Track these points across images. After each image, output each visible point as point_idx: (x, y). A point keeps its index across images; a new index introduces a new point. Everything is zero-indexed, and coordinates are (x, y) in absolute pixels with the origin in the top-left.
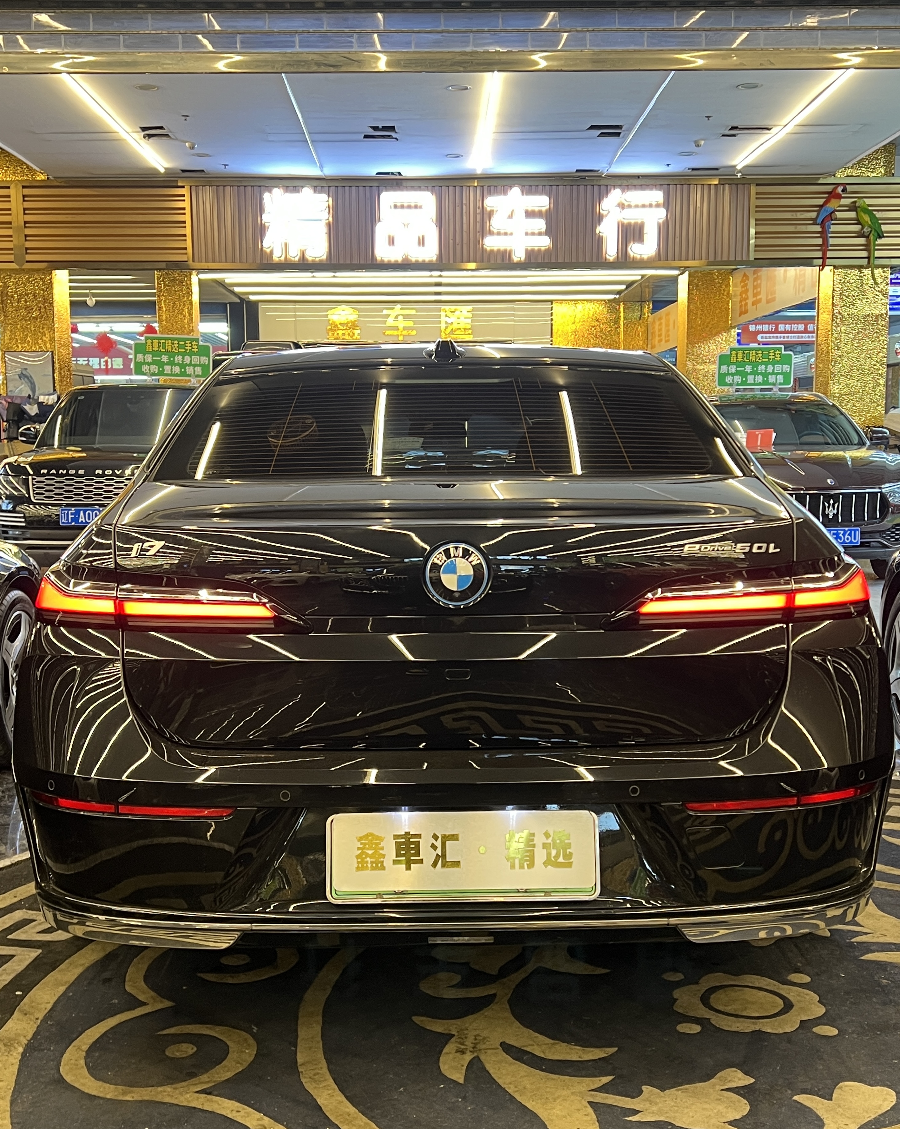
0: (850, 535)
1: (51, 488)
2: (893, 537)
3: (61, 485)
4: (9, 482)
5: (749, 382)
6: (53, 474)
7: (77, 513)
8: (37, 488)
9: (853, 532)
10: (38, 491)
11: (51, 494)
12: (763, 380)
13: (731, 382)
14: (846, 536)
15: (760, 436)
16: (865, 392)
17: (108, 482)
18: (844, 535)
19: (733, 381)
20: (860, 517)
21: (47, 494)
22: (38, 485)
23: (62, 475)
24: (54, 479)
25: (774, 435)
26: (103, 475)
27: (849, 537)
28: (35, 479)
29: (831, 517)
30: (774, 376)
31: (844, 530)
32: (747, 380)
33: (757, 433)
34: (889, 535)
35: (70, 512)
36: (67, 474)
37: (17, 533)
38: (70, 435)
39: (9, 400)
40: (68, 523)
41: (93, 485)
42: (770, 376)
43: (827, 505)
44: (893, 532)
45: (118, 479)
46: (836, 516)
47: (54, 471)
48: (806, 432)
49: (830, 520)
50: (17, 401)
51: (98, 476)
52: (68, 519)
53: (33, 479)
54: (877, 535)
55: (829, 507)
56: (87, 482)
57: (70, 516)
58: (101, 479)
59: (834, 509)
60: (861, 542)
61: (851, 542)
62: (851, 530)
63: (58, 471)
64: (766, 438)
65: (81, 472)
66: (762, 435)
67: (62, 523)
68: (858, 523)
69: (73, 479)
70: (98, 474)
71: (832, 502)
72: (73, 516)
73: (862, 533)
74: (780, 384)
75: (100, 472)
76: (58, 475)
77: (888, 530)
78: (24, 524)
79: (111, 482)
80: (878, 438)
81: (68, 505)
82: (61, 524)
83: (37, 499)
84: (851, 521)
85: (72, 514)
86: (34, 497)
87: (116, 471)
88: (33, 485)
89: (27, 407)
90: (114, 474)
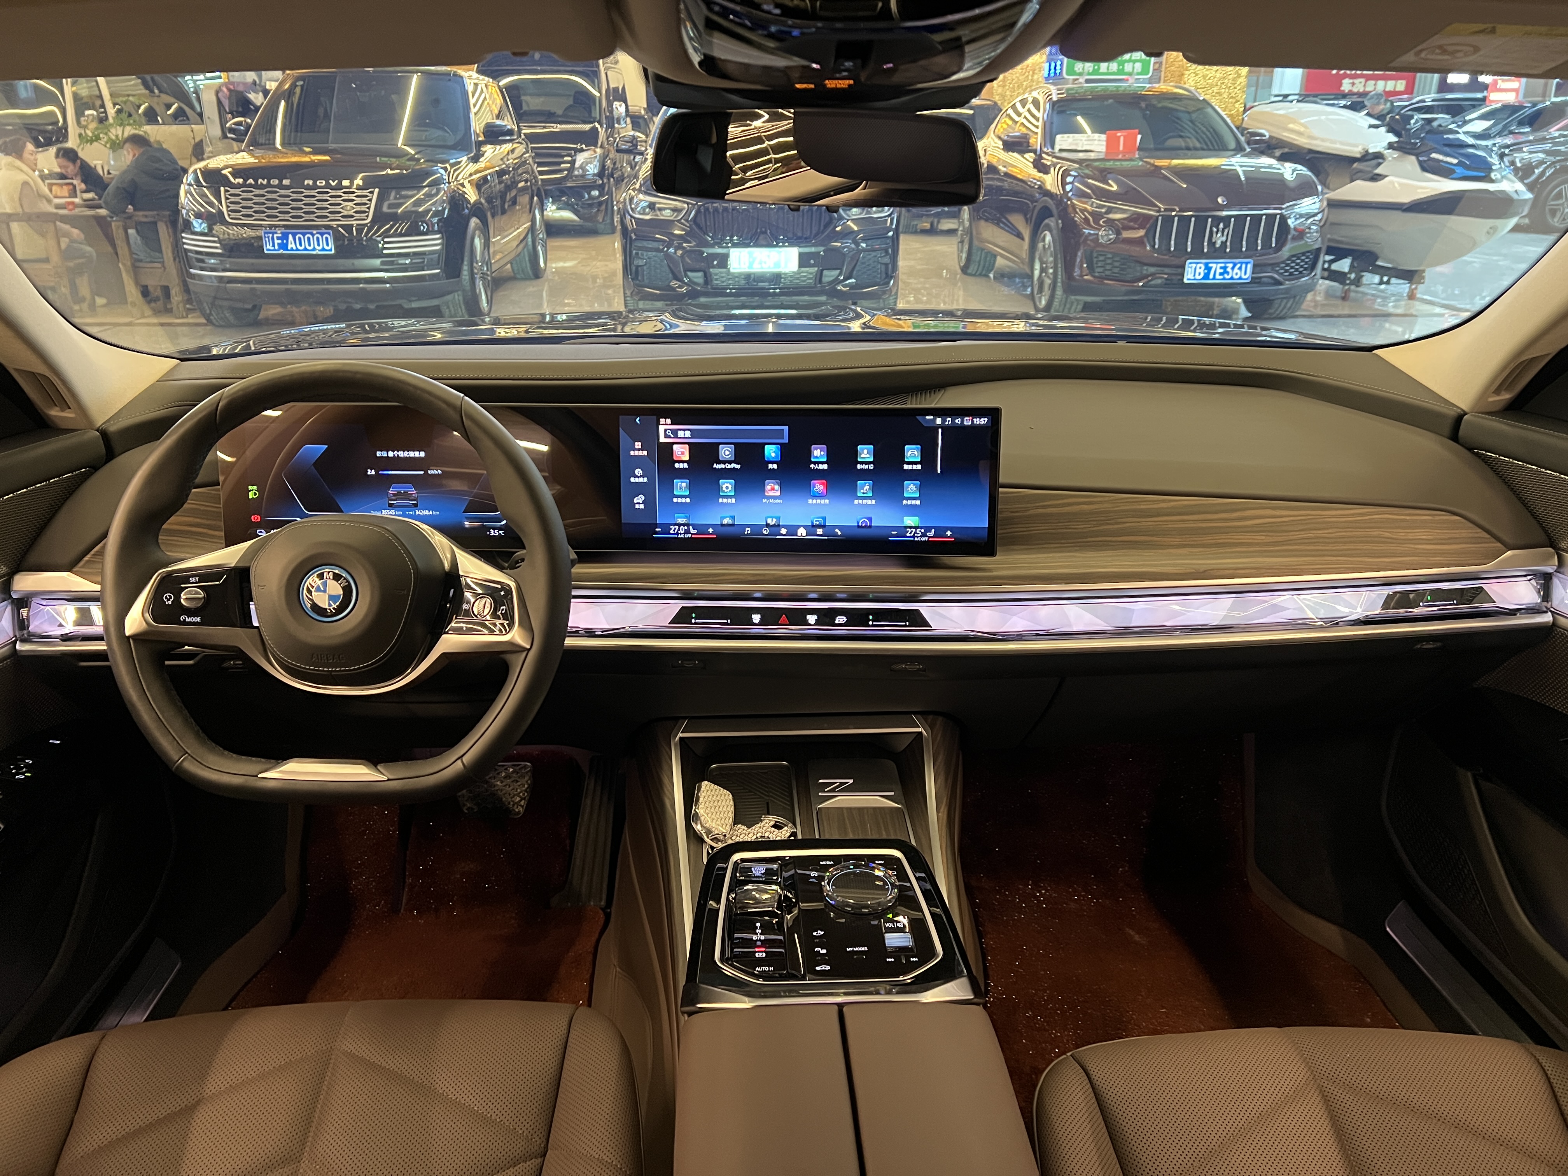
0: (1240, 268)
1: (249, 203)
2: (1286, 271)
3: (262, 200)
4: (203, 196)
5: (1101, 71)
6: (250, 185)
7: (285, 237)
8: (231, 203)
9: (1244, 266)
10: (233, 207)
11: (249, 211)
12: (1118, 69)
13: (1081, 70)
15: (1122, 139)
16: (1223, 86)
17: (320, 197)
18: (1233, 268)
19: (1083, 69)
21: (245, 212)
22: (233, 199)
23: (262, 187)
24: (252, 192)
25: (1139, 137)
26: (314, 187)
27: (1238, 271)
28: (228, 191)
29: (1218, 246)
30: (1131, 64)
32: (1099, 68)
33: (1119, 134)
34: (1282, 268)
35: (275, 236)
36: (269, 185)
37: (212, 261)
38: (297, 131)
39: (232, 87)
40: (275, 250)
41: (302, 200)
42: (1126, 64)
43: (1215, 230)
44: (1288, 265)
45: (333, 193)
46: (1224, 244)
47: (251, 181)
48: (1171, 134)
49: (1216, 250)
50: (241, 88)
51: (308, 188)
52: (274, 246)
53: (226, 191)
54: (1269, 269)
55: (1217, 233)
56: (295, 196)
57: (276, 242)
58: (313, 193)
59: (1223, 235)
60: (1252, 278)
61: (1240, 278)
62: (1241, 263)
63: (256, 181)
64: (1129, 140)
65: (286, 182)
66: (1125, 137)
67: (268, 250)
68: (1248, 253)
69: (277, 192)
70: (308, 184)
71: (1221, 226)
72: (280, 241)
73: (1255, 266)
74: (1138, 74)
75: (311, 182)
76: (257, 186)
77: (1283, 262)
78: (220, 251)
79: (326, 197)
80: (1257, 142)
81: (271, 226)
82: (266, 252)
83: (232, 219)
84: (1241, 251)
85: (278, 238)
86: (229, 215)
87: (331, 182)
88: (227, 199)
89: (252, 96)
90: (328, 186)
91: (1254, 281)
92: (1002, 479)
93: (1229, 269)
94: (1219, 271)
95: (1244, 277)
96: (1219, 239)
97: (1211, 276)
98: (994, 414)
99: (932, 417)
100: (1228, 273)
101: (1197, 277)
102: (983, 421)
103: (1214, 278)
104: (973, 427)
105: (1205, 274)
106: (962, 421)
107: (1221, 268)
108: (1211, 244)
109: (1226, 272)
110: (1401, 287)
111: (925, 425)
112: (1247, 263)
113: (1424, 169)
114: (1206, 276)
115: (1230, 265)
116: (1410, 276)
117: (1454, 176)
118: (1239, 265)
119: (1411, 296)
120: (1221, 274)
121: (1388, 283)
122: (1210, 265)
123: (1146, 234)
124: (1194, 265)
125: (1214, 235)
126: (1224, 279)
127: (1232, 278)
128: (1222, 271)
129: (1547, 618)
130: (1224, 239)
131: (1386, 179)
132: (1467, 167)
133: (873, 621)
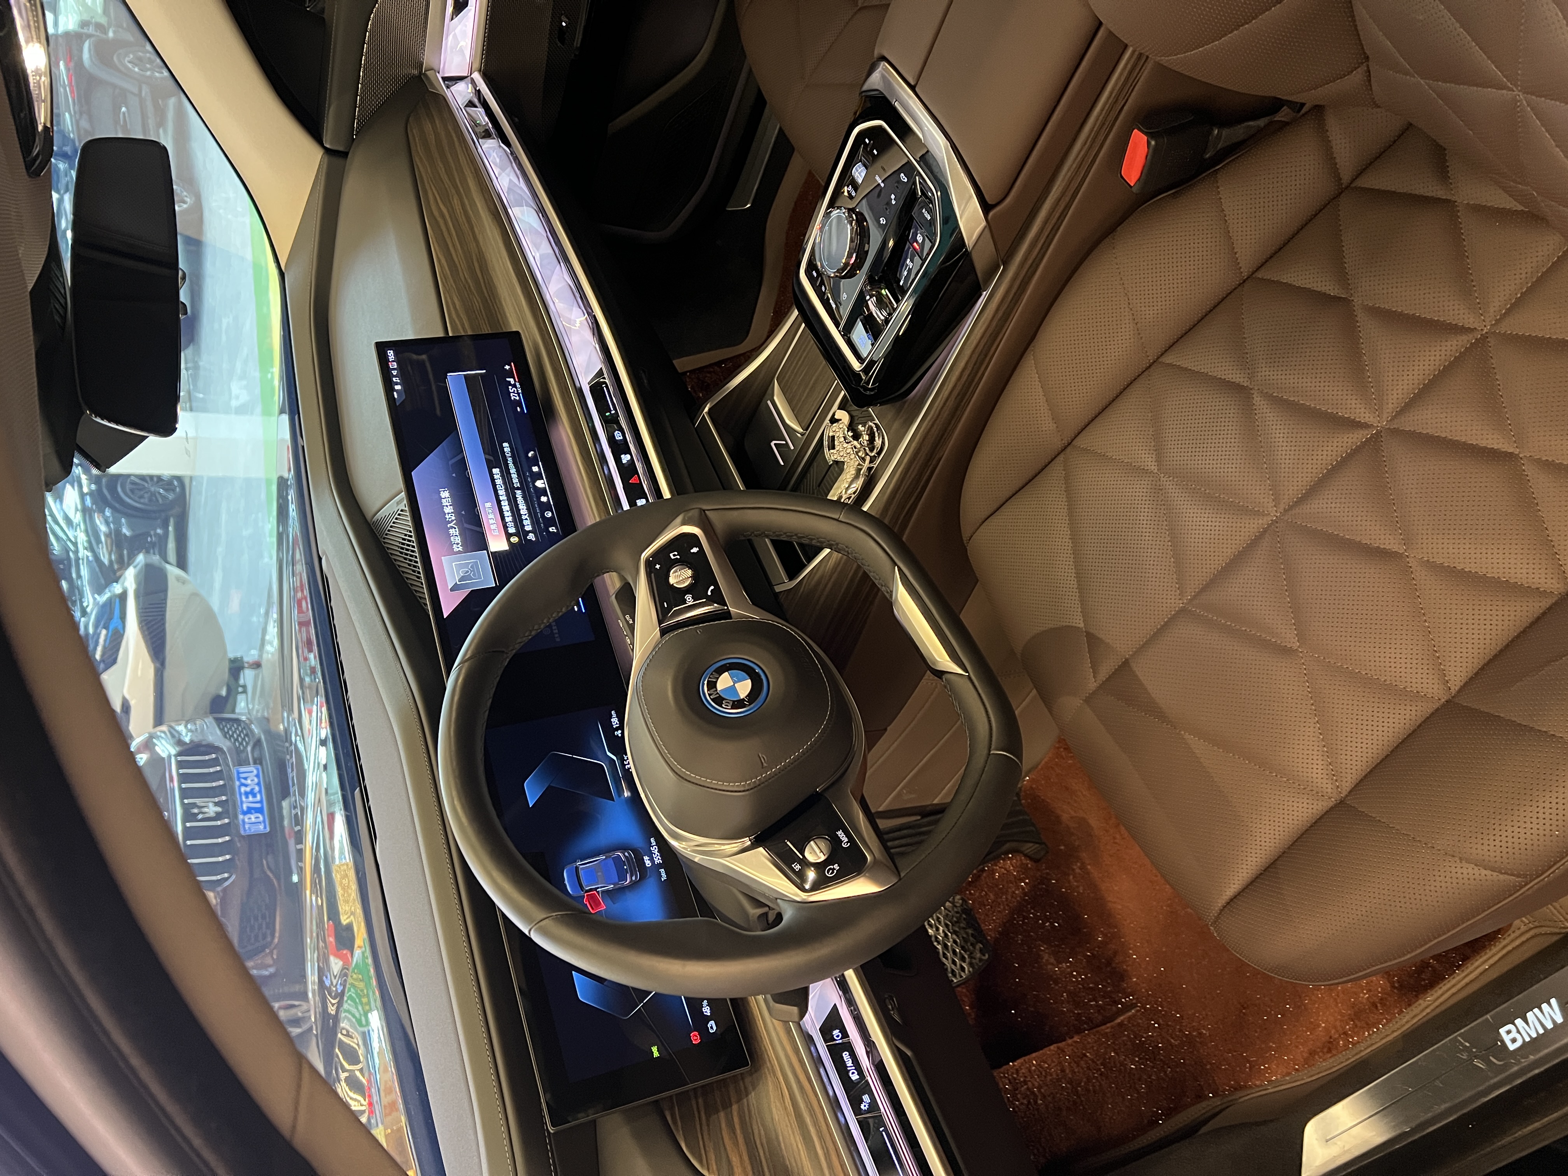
0: (246, 779)
2: (244, 739)
14: (249, 782)
18: (246, 786)
20: (217, 776)
31: (239, 787)
34: (241, 744)
43: (200, 816)
46: (216, 804)
61: (257, 776)
62: (239, 779)
91: (258, 761)
92: (441, 334)
93: (248, 789)
94: (251, 799)
95: (255, 772)
96: (212, 809)
97: (258, 805)
98: (382, 348)
99: (395, 393)
100: (252, 789)
101: (261, 819)
102: (391, 354)
103: (261, 802)
104: (397, 360)
105: (256, 812)
106: (394, 369)
107: (247, 797)
108: (218, 816)
109: (252, 793)
110: (247, 677)
111: (404, 397)
112: (238, 773)
113: (114, 662)
114: (260, 811)
115: (243, 789)
116: (236, 667)
117: (120, 627)
118: (243, 781)
119: (257, 665)
120: (254, 796)
121: (244, 687)
122: (245, 808)
123: (213, 890)
124: (247, 826)
125: (207, 815)
126: (260, 792)
127: (258, 784)
128: (250, 797)
129: (476, 76)
130: (211, 805)
131: (127, 697)
132: (110, 619)
133: (610, 411)
